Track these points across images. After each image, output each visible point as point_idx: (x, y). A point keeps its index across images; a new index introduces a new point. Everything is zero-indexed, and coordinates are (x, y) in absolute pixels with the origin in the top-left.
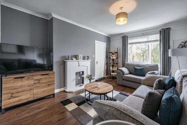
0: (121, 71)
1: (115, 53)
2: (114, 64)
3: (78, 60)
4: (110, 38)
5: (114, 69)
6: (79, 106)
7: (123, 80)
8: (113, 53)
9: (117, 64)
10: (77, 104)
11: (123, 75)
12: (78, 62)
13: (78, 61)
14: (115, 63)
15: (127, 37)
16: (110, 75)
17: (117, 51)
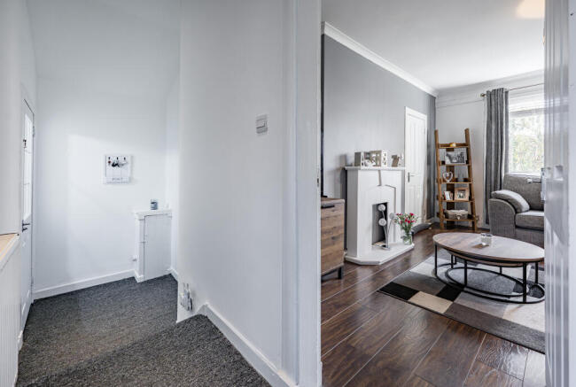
0: (506, 200)
1: (459, 145)
2: (457, 180)
3: (377, 168)
4: (436, 101)
5: (457, 198)
6: (453, 300)
7: (517, 227)
8: (454, 145)
9: (466, 180)
10: (438, 295)
11: (516, 213)
12: (377, 172)
13: (379, 171)
14: (461, 179)
15: (507, 92)
16: (447, 216)
17: (464, 142)
